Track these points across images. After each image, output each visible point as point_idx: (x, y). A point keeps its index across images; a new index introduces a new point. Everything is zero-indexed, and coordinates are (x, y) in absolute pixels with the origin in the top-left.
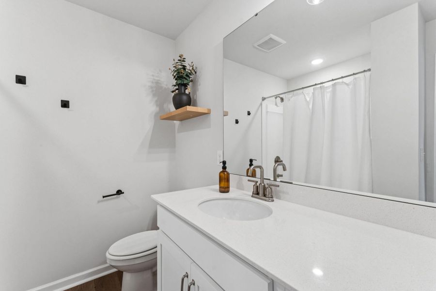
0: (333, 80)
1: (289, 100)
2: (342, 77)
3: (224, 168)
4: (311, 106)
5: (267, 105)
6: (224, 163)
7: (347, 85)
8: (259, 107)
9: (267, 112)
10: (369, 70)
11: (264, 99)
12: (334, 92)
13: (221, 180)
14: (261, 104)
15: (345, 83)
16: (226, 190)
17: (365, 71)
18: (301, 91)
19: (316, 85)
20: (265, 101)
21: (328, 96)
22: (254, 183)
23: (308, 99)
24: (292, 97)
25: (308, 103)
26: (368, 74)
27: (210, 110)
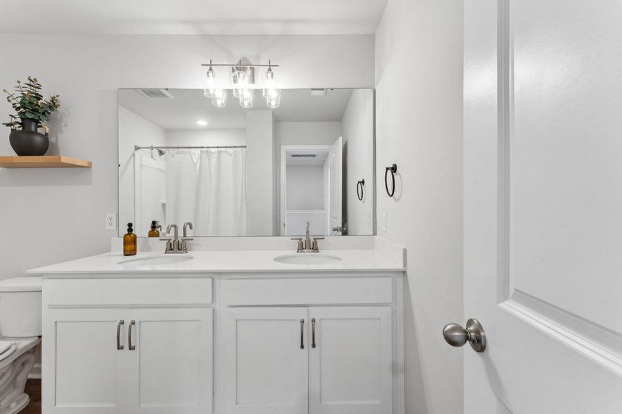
0: (218, 147)
1: (173, 157)
2: (226, 147)
3: (130, 230)
4: (198, 168)
5: (141, 157)
6: (130, 225)
7: (230, 155)
8: (131, 157)
9: (141, 165)
10: (245, 147)
11: (137, 148)
12: (219, 158)
13: (125, 243)
14: (134, 155)
15: (228, 153)
16: (133, 252)
17: (242, 147)
18: (187, 150)
19: (202, 147)
20: (139, 151)
21: (214, 161)
22: (167, 241)
23: (195, 161)
24: (176, 154)
25: (195, 164)
26: (244, 149)
27: (91, 163)
